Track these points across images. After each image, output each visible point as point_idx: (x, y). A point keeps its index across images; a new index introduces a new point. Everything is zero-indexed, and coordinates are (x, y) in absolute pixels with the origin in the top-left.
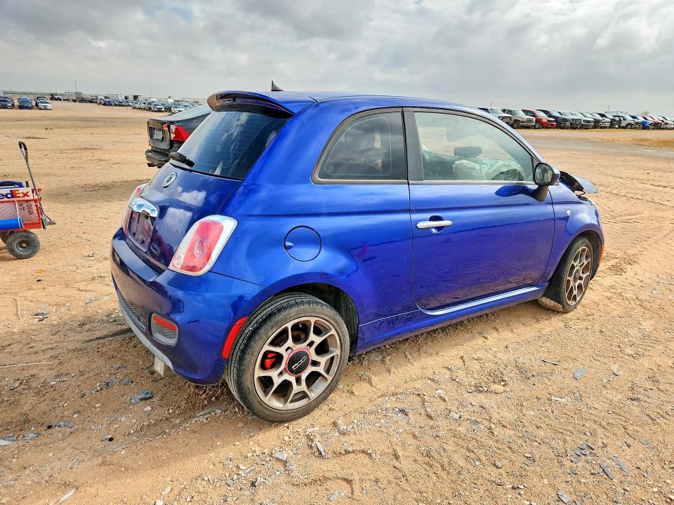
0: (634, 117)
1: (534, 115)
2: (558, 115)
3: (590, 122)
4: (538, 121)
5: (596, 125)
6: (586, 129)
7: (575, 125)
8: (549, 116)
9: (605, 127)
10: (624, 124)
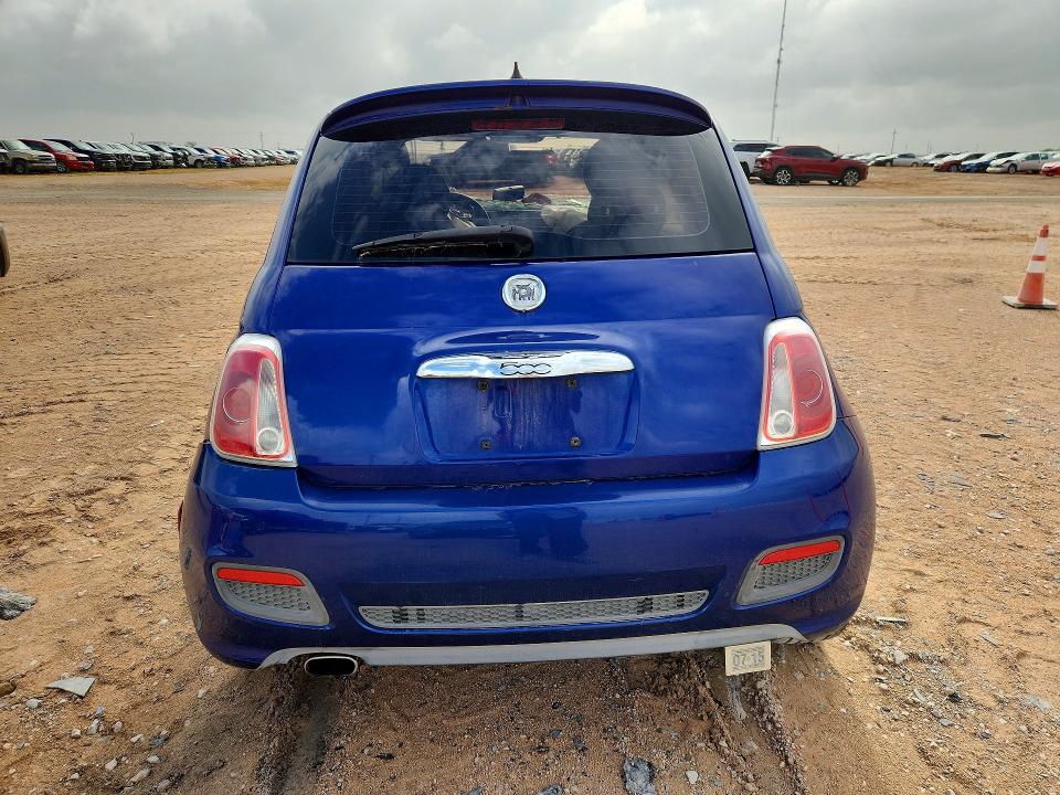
0: (201, 150)
1: (49, 149)
2: (88, 148)
3: (144, 158)
4: (60, 158)
5: (155, 164)
6: (140, 170)
7: (124, 164)
8: (74, 151)
9: (167, 167)
10: (191, 162)
